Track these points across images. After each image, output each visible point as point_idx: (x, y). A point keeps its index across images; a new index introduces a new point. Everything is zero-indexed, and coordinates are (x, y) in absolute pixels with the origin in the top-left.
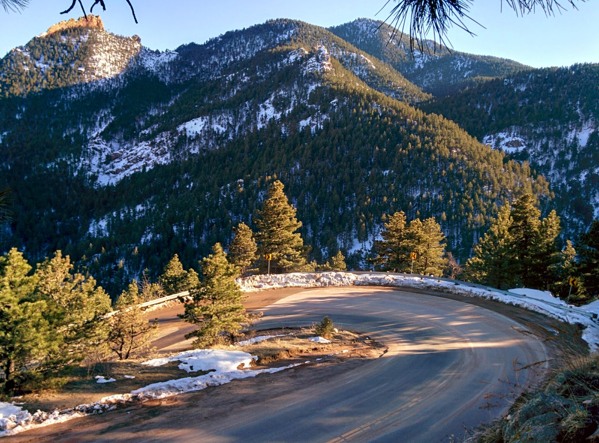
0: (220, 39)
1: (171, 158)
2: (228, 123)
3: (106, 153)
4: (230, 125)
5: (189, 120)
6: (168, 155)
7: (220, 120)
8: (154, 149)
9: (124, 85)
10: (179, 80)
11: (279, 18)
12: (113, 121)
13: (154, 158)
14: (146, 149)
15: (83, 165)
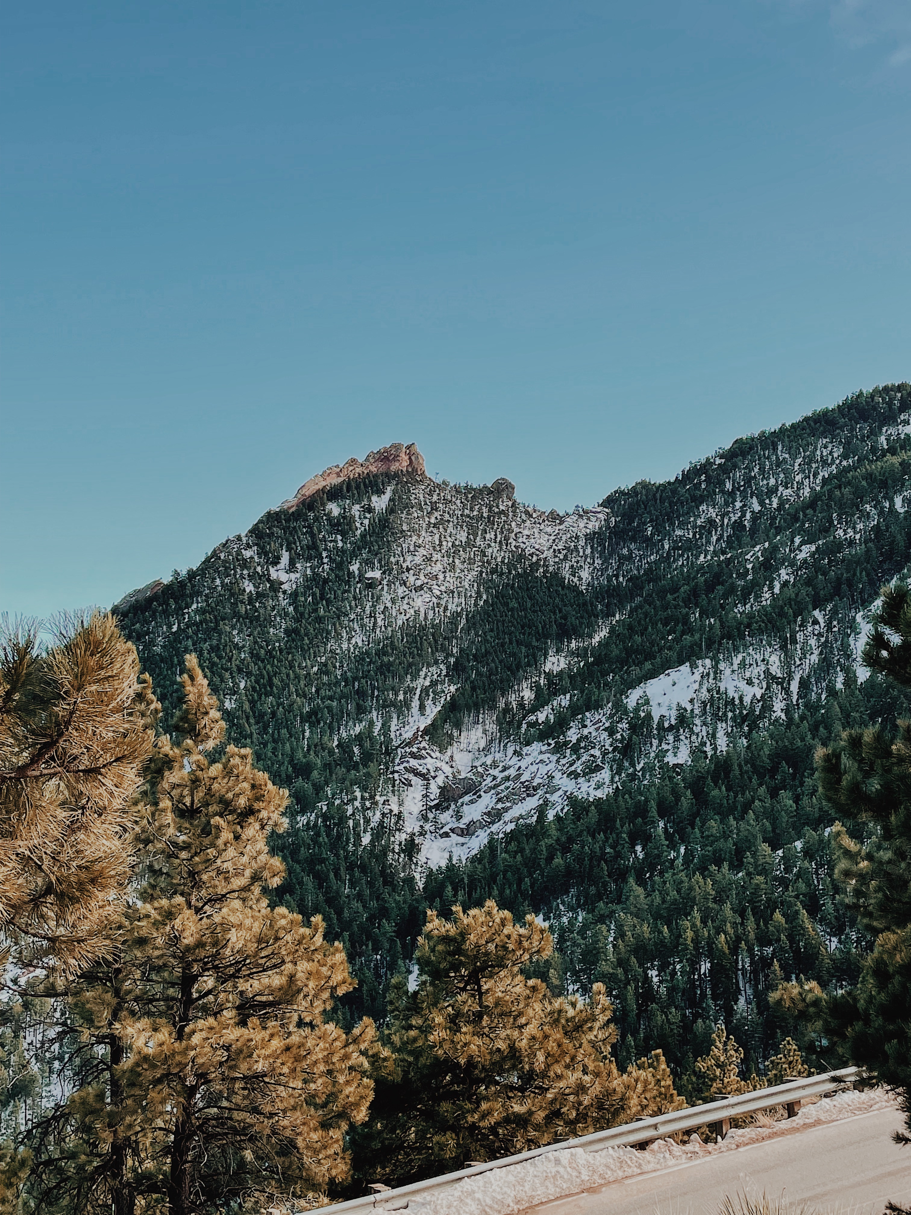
0: (718, 461)
1: (612, 781)
2: (767, 672)
3: (440, 780)
4: (774, 678)
5: (653, 674)
6: (605, 775)
7: (743, 665)
8: (563, 761)
9: (476, 605)
10: (617, 576)
11: (881, 386)
12: (452, 697)
13: (567, 784)
14: (542, 761)
15: (384, 815)
